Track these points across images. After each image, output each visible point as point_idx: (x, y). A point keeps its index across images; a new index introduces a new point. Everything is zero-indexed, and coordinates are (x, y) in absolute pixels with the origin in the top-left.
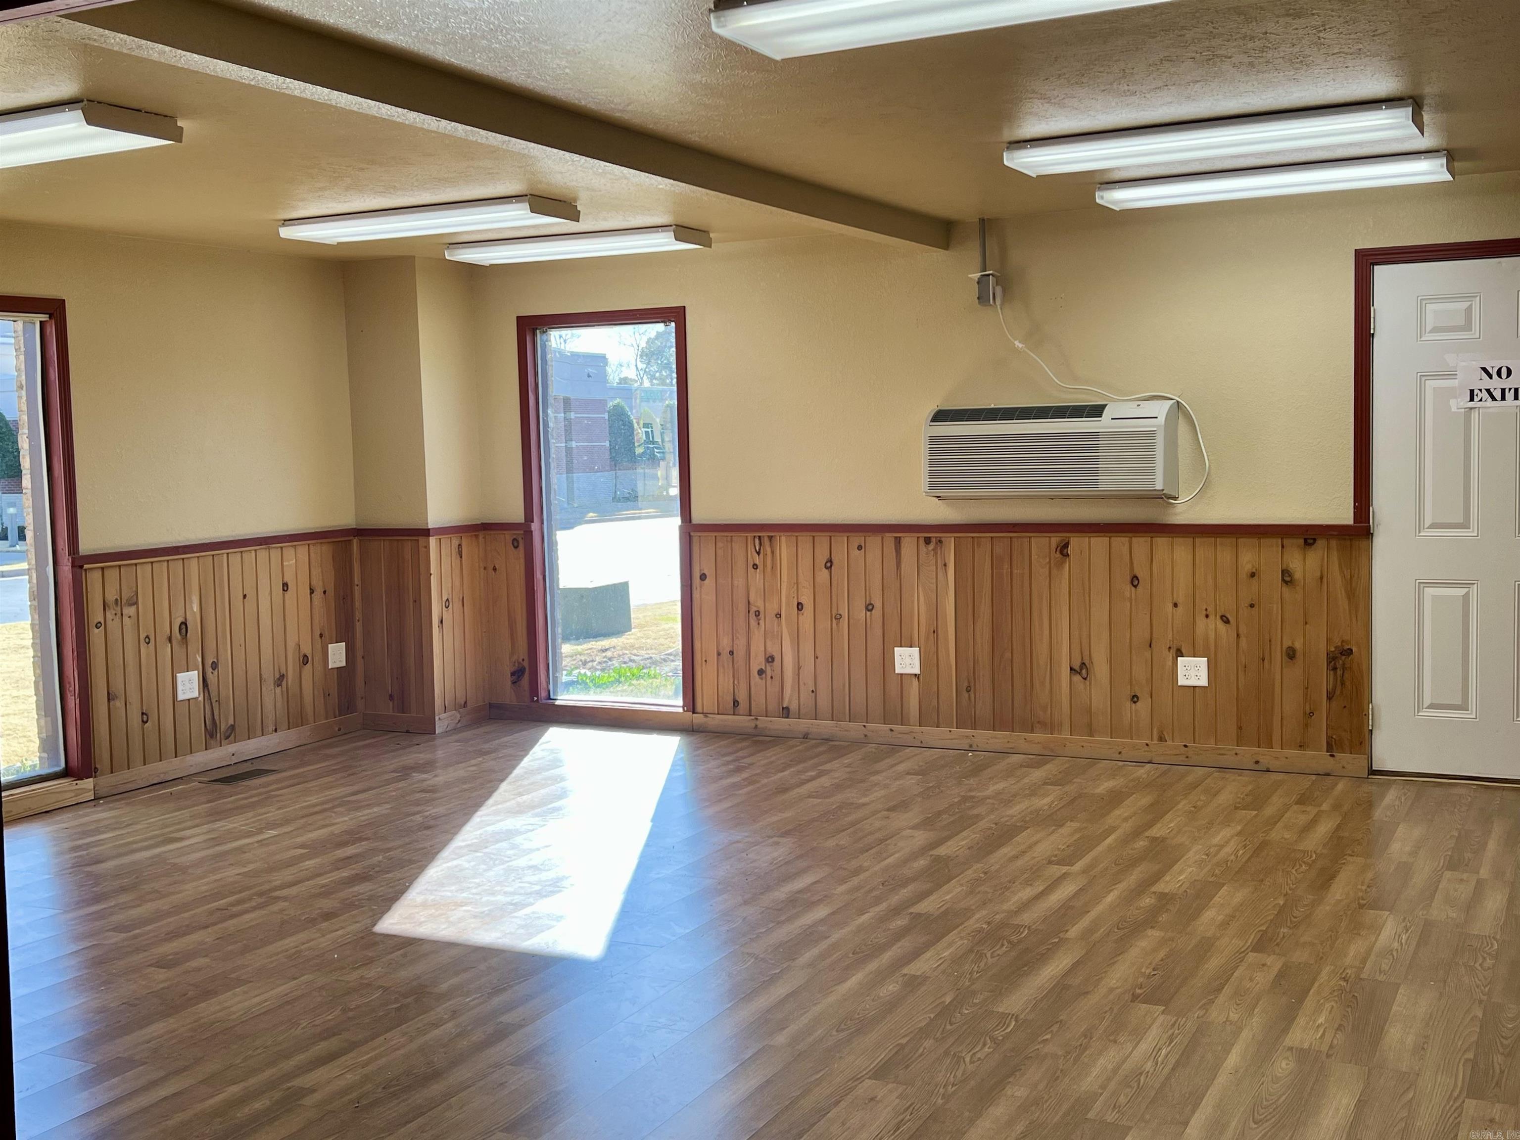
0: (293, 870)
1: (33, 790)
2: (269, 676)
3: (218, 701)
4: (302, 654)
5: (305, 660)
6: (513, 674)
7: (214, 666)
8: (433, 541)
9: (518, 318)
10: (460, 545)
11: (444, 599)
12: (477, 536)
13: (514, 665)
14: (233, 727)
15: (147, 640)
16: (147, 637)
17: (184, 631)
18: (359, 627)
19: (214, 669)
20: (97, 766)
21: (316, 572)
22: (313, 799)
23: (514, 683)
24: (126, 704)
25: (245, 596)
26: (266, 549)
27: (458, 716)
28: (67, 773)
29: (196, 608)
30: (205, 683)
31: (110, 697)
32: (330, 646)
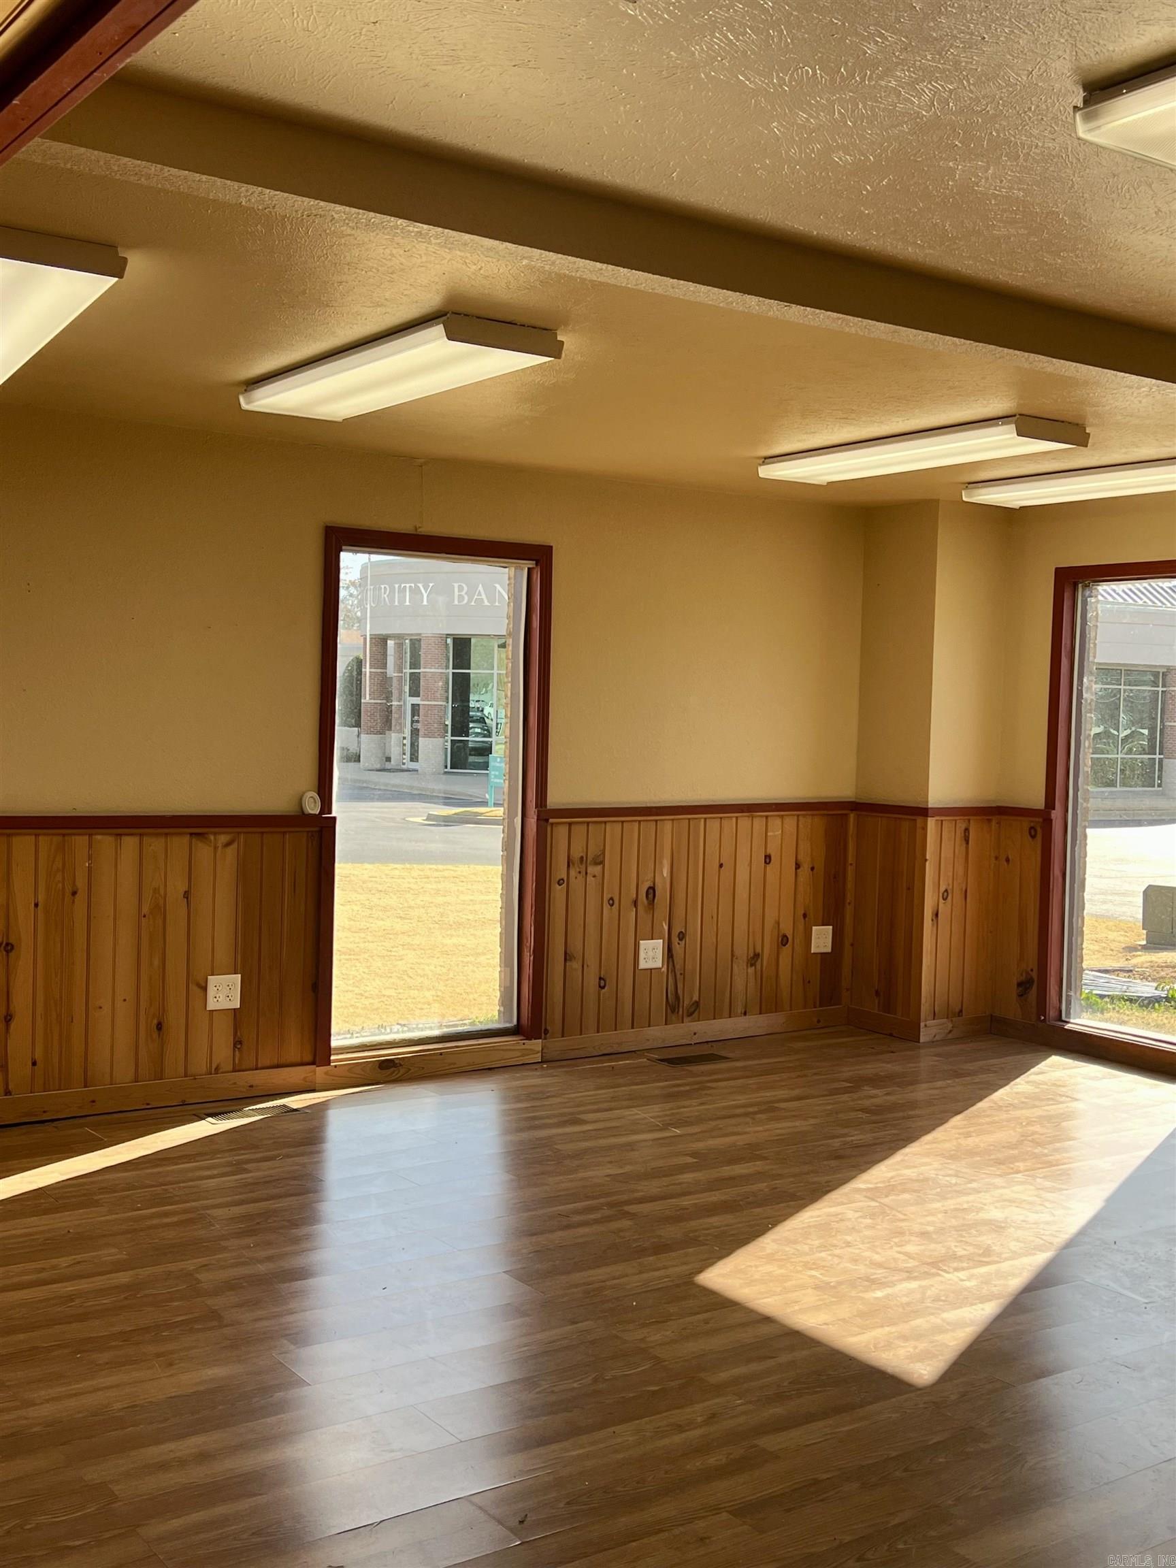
0: (665, 1181)
1: (479, 1045)
2: (742, 951)
3: (683, 974)
4: (781, 934)
5: (784, 940)
6: (1019, 985)
7: (681, 936)
8: (931, 823)
9: (1057, 569)
10: (967, 830)
11: (942, 889)
12: (990, 821)
13: (1022, 975)
14: (697, 1004)
15: (611, 902)
16: (612, 899)
17: (651, 896)
18: (849, 911)
19: (681, 939)
20: (549, 1028)
21: (805, 847)
22: (741, 1099)
23: (1020, 996)
24: (583, 966)
25: (721, 866)
26: (749, 817)
27: (950, 1025)
28: (516, 1031)
29: (666, 872)
30: (669, 953)
31: (567, 957)
32: (814, 928)
